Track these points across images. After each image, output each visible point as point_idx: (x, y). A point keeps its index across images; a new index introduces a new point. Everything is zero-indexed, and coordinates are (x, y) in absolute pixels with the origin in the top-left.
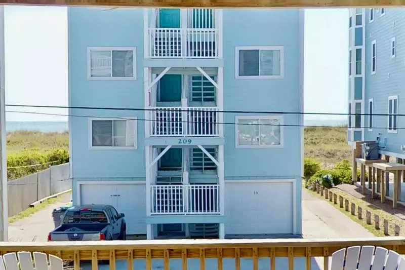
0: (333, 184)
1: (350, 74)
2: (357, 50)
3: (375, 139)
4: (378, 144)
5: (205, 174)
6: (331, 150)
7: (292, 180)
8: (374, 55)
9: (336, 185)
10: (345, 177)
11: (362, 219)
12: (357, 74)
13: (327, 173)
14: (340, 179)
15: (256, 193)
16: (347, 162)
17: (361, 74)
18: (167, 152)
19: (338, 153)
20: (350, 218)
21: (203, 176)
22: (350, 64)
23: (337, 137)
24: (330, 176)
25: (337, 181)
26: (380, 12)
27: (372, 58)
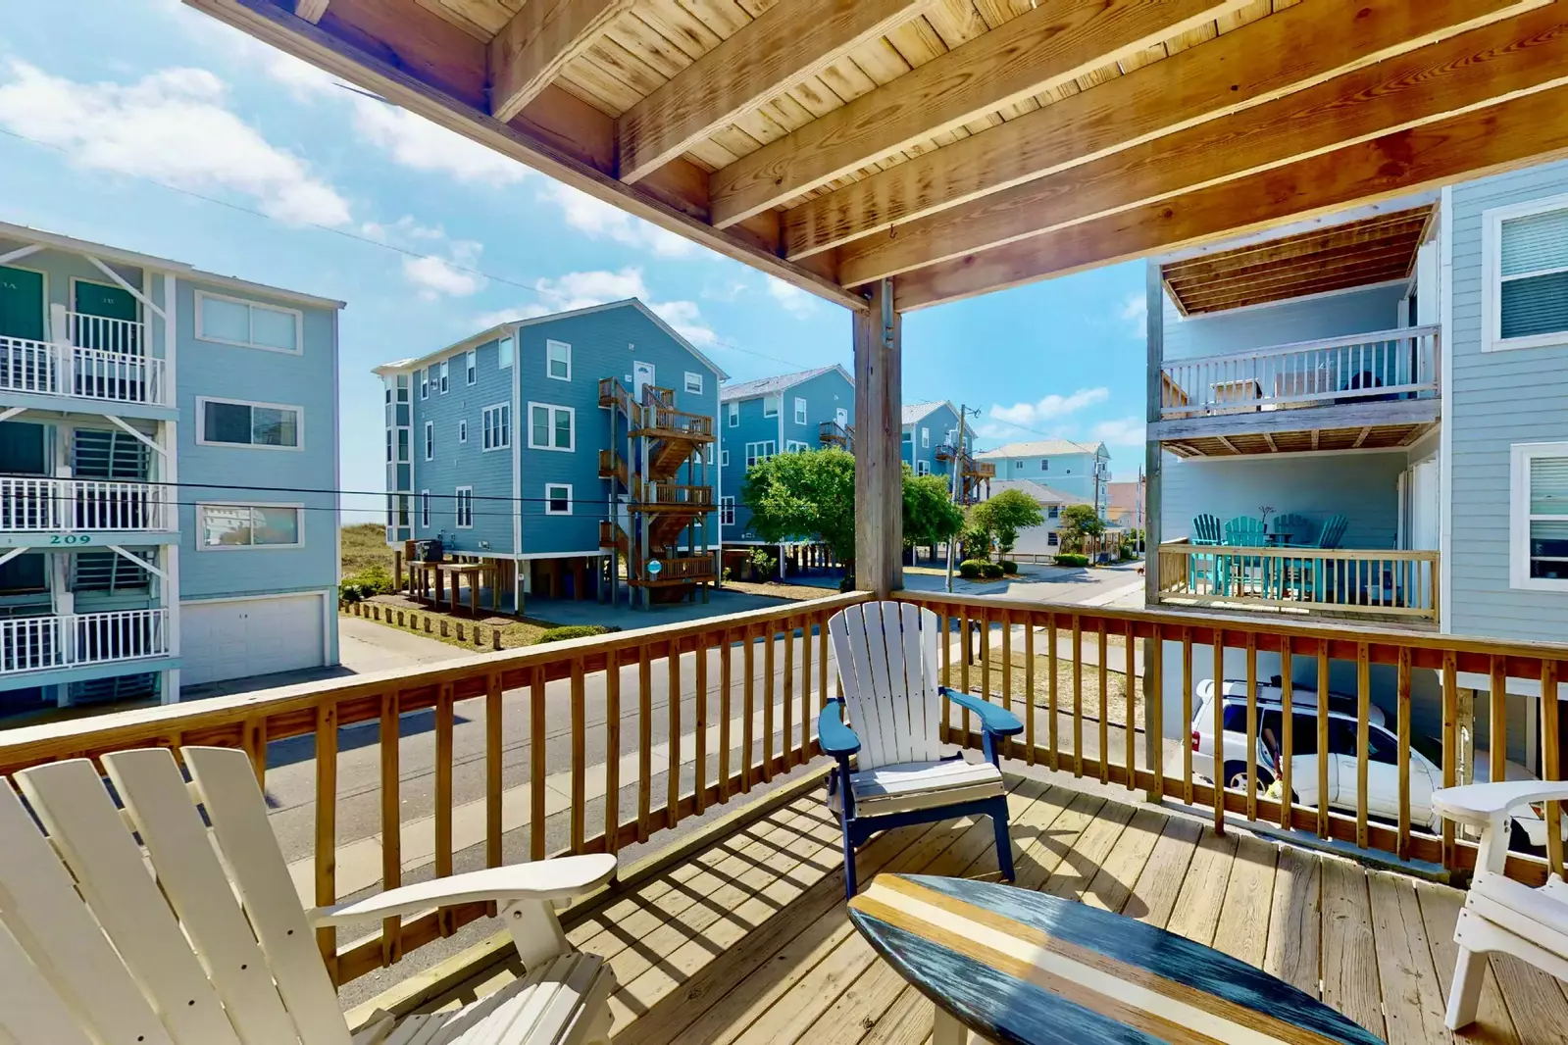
0: (362, 597)
1: (389, 459)
2: (400, 431)
3: (436, 538)
4: (441, 542)
5: (114, 596)
6: (347, 556)
7: (320, 592)
8: (429, 438)
9: (366, 597)
10: (380, 586)
11: (465, 640)
12: (400, 459)
13: (351, 584)
14: (374, 589)
15: (243, 616)
16: (379, 568)
17: (407, 459)
18: (12, 560)
19: (359, 559)
20: (410, 634)
21: (109, 599)
22: (389, 449)
23: (352, 540)
24: (356, 587)
25: (368, 592)
26: (439, 389)
27: (427, 442)
